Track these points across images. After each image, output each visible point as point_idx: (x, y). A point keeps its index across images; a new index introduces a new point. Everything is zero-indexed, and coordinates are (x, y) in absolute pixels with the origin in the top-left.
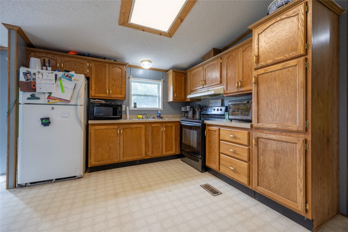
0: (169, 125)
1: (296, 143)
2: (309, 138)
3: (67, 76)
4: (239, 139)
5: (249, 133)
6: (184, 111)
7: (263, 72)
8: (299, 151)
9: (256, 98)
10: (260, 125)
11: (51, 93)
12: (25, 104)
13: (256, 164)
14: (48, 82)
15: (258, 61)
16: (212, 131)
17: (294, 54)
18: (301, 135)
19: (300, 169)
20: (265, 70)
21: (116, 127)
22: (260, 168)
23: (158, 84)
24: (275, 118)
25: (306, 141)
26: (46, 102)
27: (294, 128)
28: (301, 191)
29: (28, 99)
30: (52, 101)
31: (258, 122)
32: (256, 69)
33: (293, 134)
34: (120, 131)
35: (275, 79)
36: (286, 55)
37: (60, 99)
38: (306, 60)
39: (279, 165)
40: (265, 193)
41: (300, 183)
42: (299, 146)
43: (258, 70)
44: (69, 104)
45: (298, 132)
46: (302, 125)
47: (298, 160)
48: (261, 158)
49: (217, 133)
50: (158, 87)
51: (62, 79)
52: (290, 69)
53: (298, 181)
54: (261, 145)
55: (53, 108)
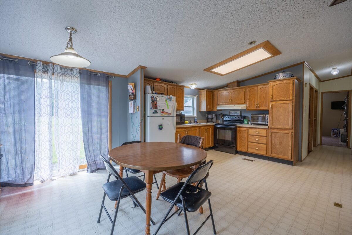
0: (209, 127)
1: (288, 134)
2: (293, 131)
3: (169, 98)
4: (261, 133)
5: (267, 131)
6: (210, 117)
7: (275, 103)
8: (290, 136)
9: (271, 115)
10: (273, 127)
11: (163, 109)
12: (152, 116)
13: (271, 144)
14: (162, 102)
15: (272, 98)
16: (242, 131)
17: (288, 99)
18: (290, 130)
19: (290, 143)
20: (276, 103)
21: (185, 130)
22: (273, 146)
23: (192, 98)
24: (280, 123)
25: (292, 132)
26: (161, 115)
27: (288, 127)
28: (290, 151)
29: (153, 113)
30: (163, 114)
31: (272, 125)
32: (271, 101)
33: (287, 130)
34: (187, 132)
35: (280, 108)
36: (285, 98)
37: (167, 113)
38: (293, 102)
39: (281, 143)
40: (275, 156)
41: (290, 148)
42: (290, 135)
43: (273, 102)
44: (170, 115)
45: (289, 129)
46: (291, 126)
47: (289, 140)
48: (273, 141)
49: (246, 131)
50: (192, 100)
51: (167, 100)
52: (287, 104)
53: (289, 148)
54: (273, 136)
55: (163, 119)
